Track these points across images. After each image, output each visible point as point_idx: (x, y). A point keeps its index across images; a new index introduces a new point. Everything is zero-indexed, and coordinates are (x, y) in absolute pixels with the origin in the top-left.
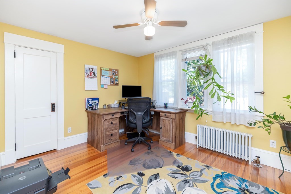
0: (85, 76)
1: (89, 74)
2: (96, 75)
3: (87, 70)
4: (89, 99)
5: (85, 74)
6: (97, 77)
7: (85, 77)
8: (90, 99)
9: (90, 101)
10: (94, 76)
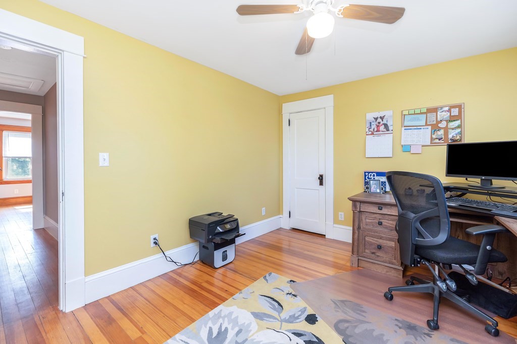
0: (367, 133)
1: (374, 129)
2: (391, 128)
3: (371, 123)
4: (369, 173)
5: (367, 129)
6: (392, 132)
7: (367, 135)
8: (372, 173)
9: (372, 177)
10: (385, 130)
